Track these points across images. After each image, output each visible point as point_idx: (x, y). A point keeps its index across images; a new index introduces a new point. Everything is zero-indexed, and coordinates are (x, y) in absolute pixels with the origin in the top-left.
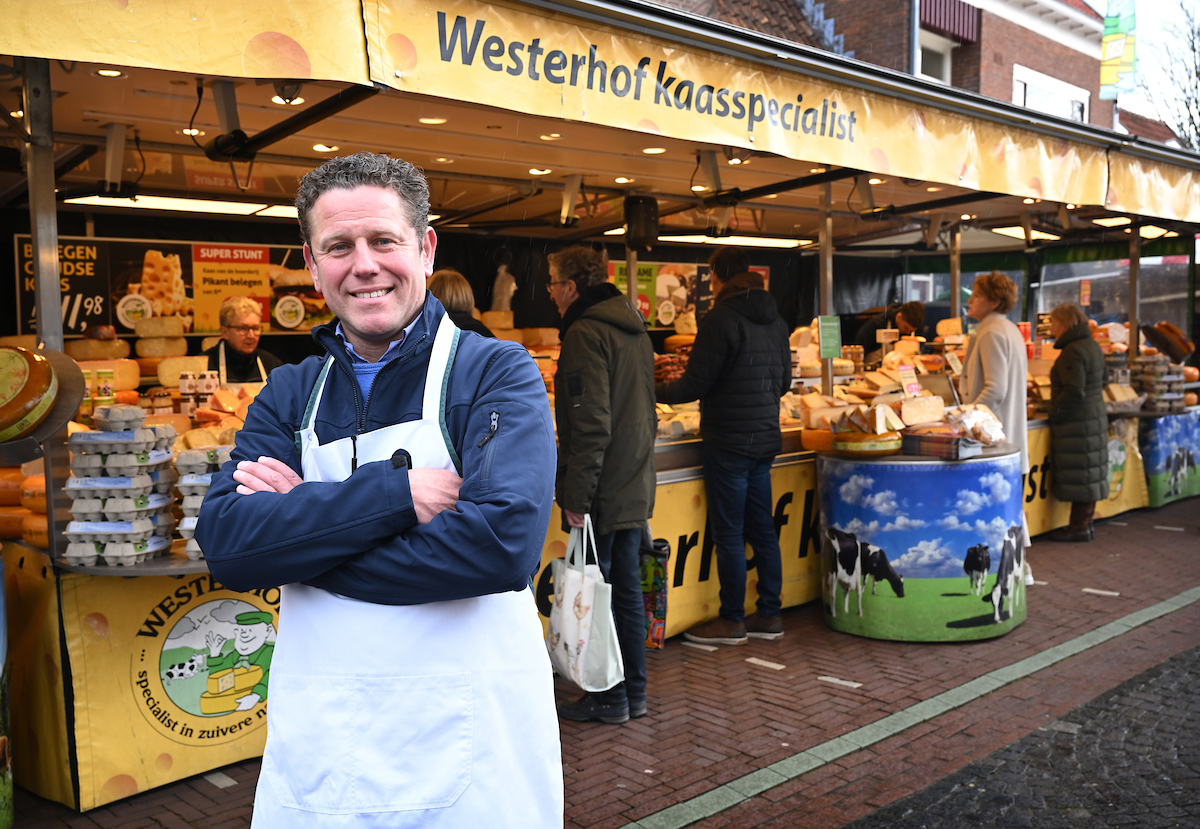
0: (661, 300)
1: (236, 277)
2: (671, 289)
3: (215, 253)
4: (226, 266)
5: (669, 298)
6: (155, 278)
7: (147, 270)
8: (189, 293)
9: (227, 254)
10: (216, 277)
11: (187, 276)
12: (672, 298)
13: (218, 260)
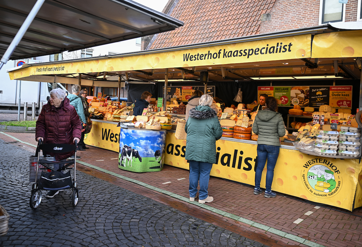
0: (293, 98)
1: (187, 92)
2: (297, 94)
3: (185, 88)
4: (186, 90)
5: (296, 97)
6: (177, 92)
7: (176, 91)
8: (181, 95)
9: (186, 88)
10: (185, 92)
11: (181, 92)
12: (298, 97)
13: (185, 89)
